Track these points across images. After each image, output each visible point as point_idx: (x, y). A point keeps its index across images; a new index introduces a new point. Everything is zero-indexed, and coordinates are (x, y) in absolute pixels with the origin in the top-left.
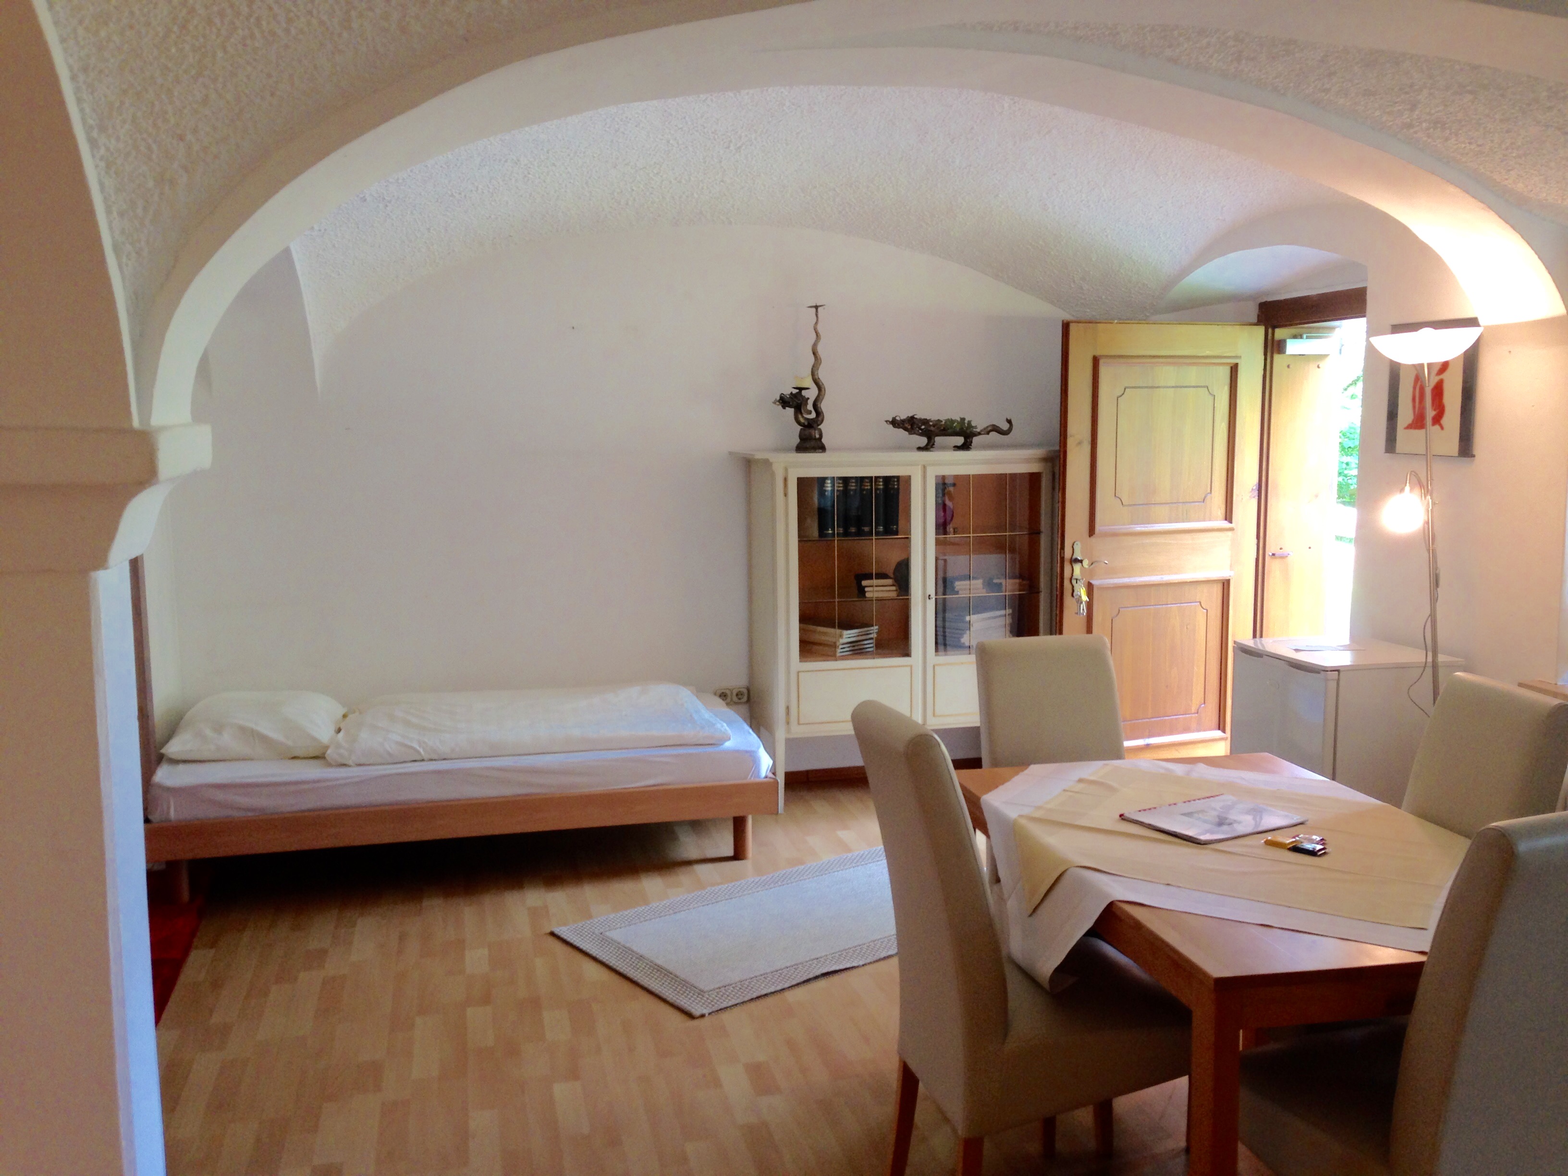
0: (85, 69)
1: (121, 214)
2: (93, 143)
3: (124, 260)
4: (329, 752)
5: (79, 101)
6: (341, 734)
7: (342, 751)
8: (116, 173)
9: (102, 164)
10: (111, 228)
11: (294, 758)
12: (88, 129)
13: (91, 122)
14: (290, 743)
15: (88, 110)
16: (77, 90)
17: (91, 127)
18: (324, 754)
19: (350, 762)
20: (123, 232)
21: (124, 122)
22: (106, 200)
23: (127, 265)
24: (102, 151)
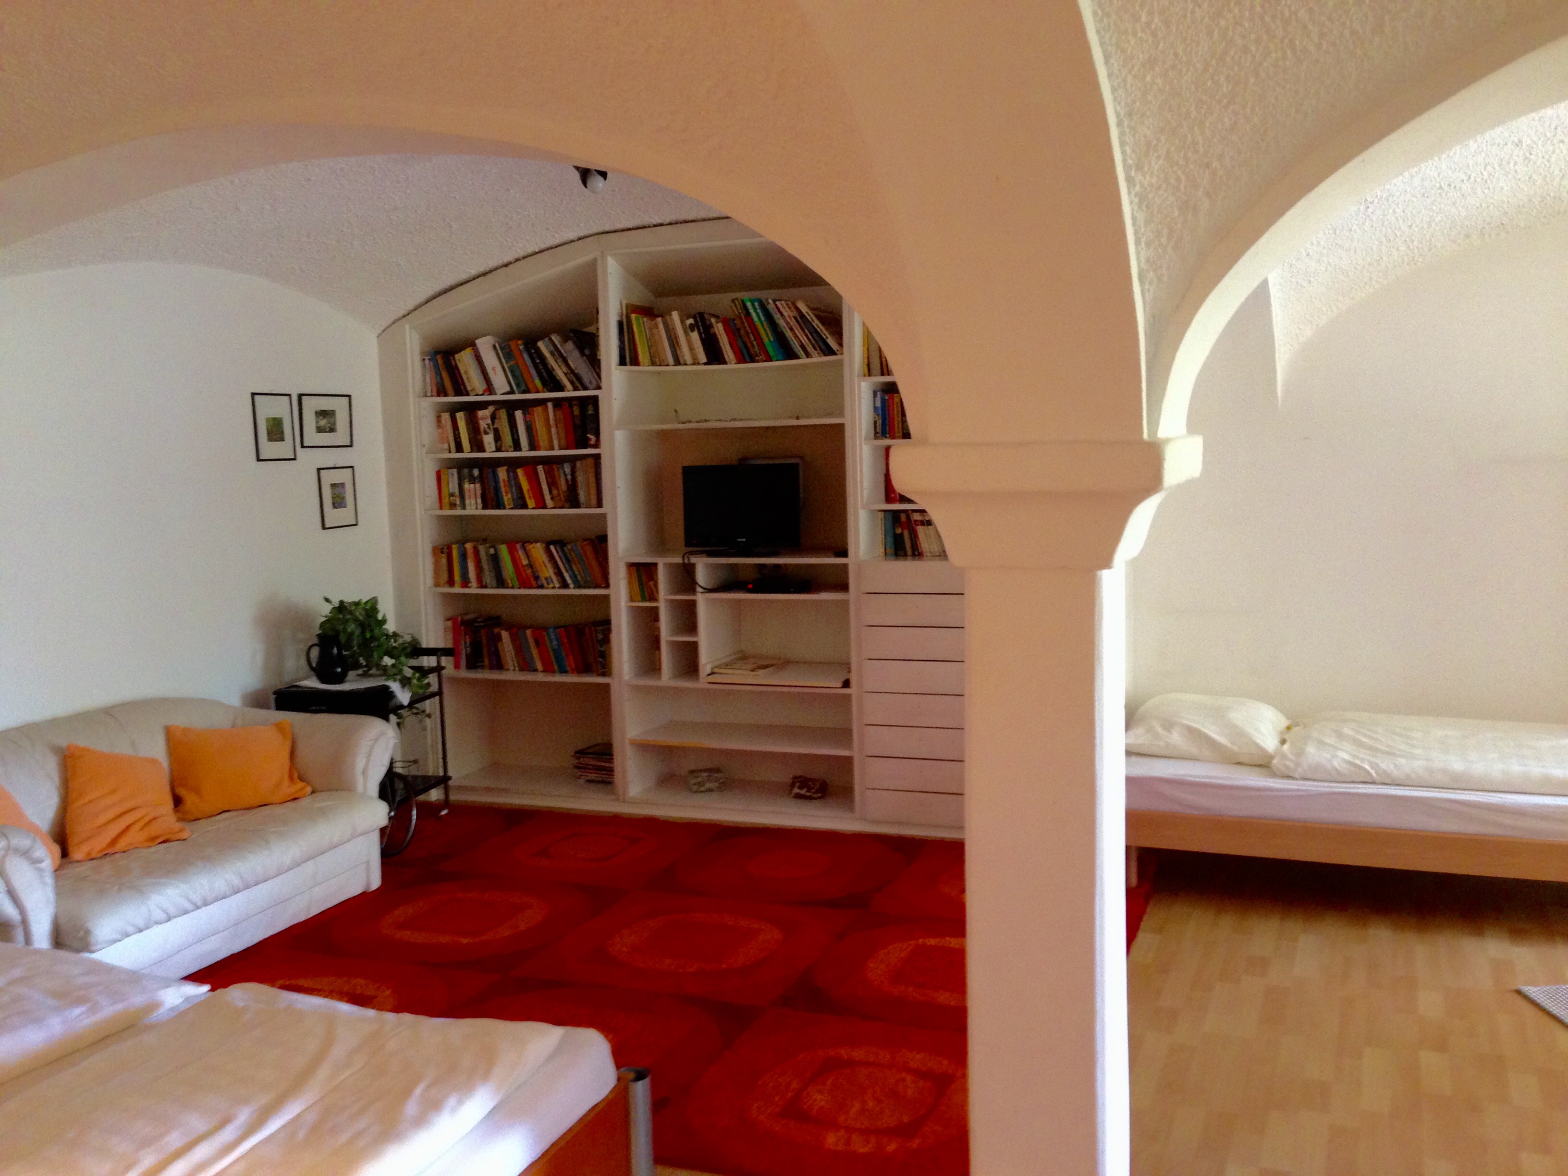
0: (1130, 115)
1: (1148, 244)
2: (1130, 180)
3: (1147, 286)
4: (1275, 761)
5: (1122, 144)
6: (1286, 747)
7: (1288, 763)
8: (1146, 207)
9: (1136, 200)
10: (1138, 258)
11: (1239, 763)
12: (1127, 168)
13: (1130, 162)
14: (1236, 748)
15: (1128, 151)
16: (1122, 134)
17: (1130, 167)
18: (1270, 762)
19: (1297, 776)
20: (1148, 261)
21: (1159, 157)
22: (1136, 232)
23: (1149, 291)
24: (1138, 188)
